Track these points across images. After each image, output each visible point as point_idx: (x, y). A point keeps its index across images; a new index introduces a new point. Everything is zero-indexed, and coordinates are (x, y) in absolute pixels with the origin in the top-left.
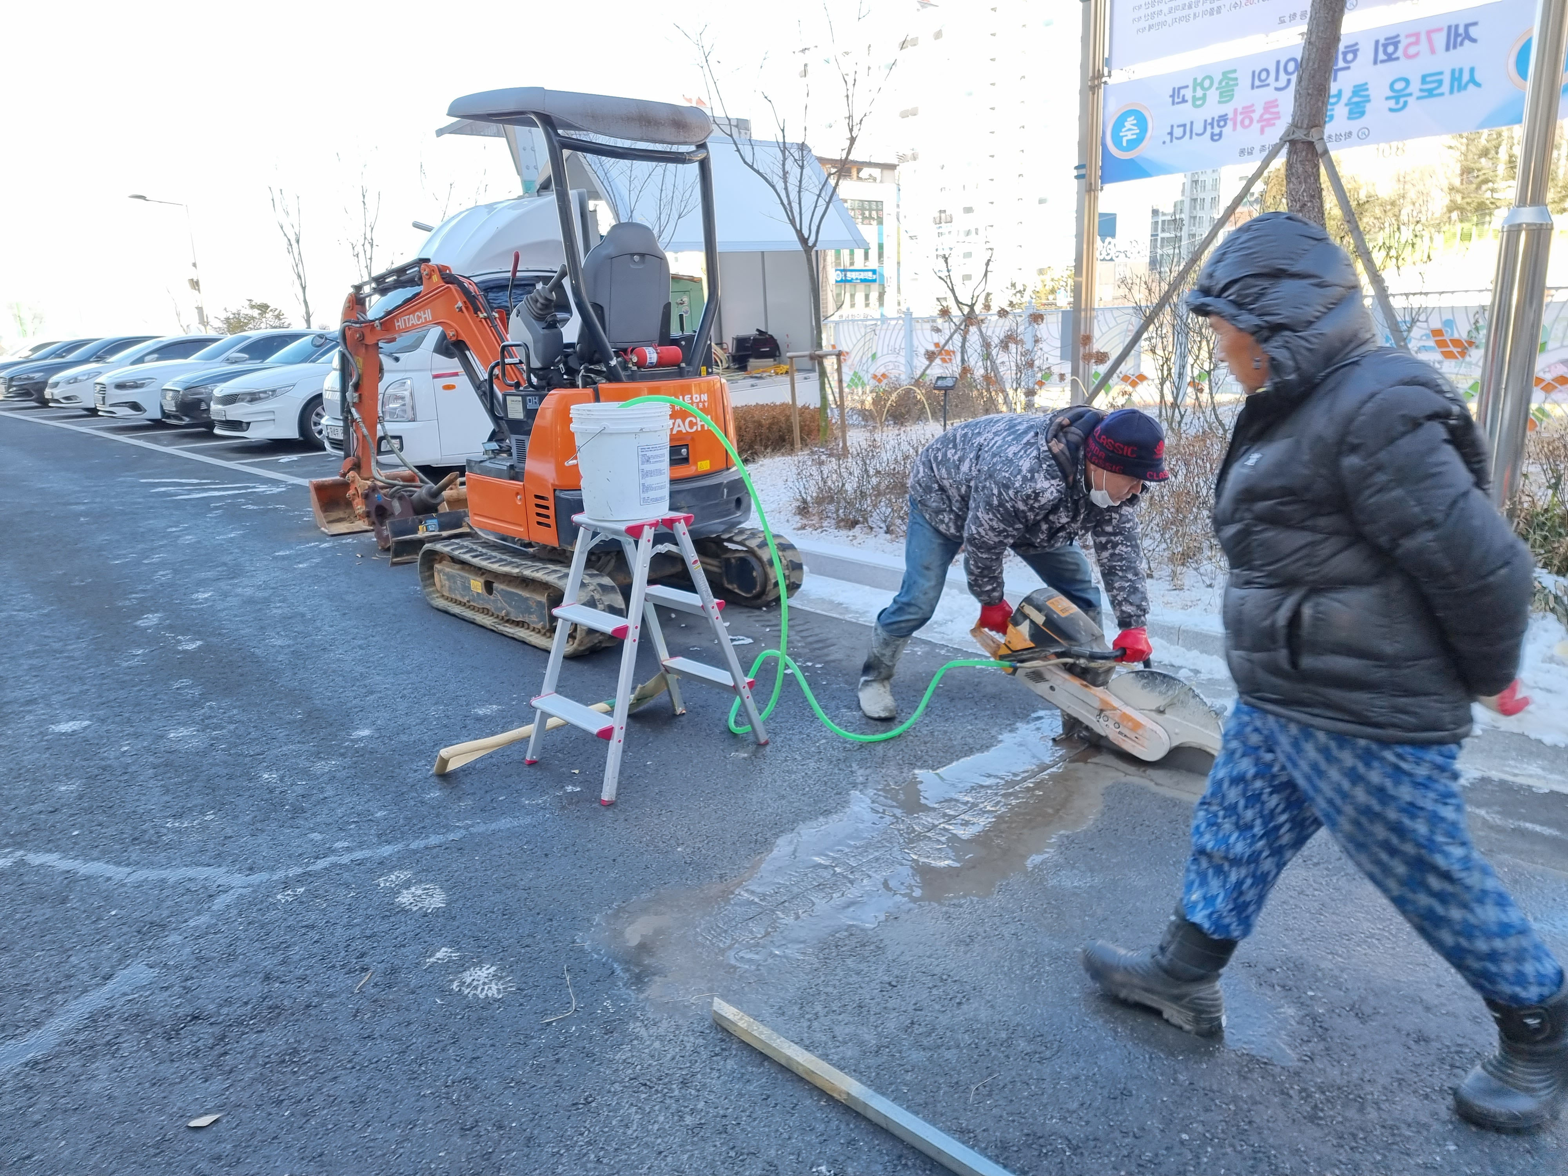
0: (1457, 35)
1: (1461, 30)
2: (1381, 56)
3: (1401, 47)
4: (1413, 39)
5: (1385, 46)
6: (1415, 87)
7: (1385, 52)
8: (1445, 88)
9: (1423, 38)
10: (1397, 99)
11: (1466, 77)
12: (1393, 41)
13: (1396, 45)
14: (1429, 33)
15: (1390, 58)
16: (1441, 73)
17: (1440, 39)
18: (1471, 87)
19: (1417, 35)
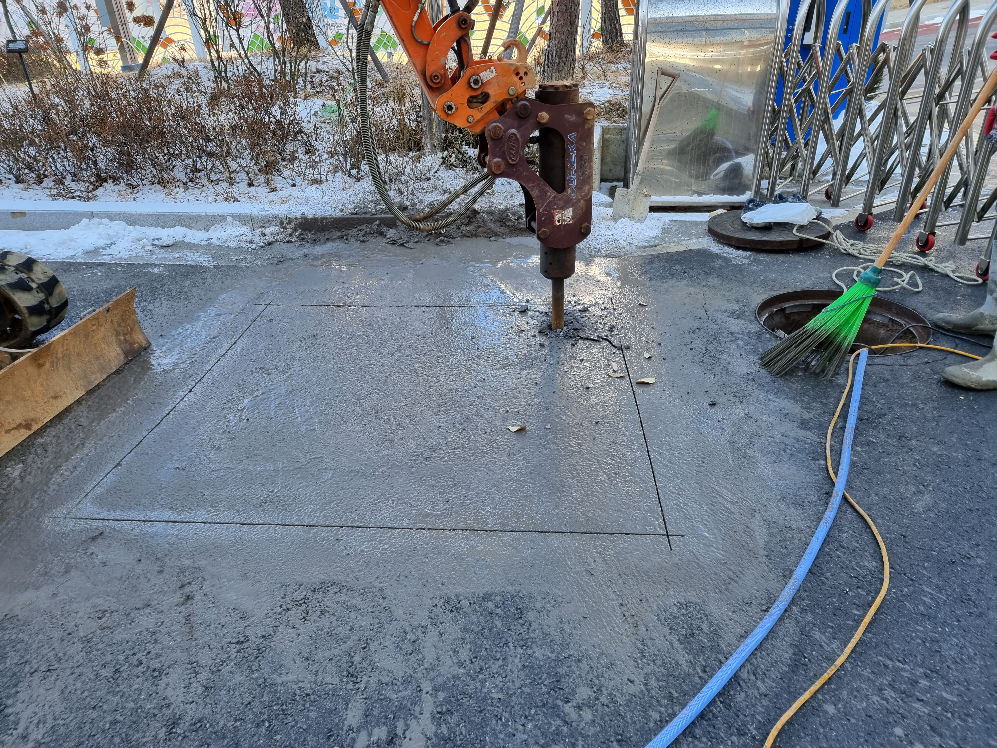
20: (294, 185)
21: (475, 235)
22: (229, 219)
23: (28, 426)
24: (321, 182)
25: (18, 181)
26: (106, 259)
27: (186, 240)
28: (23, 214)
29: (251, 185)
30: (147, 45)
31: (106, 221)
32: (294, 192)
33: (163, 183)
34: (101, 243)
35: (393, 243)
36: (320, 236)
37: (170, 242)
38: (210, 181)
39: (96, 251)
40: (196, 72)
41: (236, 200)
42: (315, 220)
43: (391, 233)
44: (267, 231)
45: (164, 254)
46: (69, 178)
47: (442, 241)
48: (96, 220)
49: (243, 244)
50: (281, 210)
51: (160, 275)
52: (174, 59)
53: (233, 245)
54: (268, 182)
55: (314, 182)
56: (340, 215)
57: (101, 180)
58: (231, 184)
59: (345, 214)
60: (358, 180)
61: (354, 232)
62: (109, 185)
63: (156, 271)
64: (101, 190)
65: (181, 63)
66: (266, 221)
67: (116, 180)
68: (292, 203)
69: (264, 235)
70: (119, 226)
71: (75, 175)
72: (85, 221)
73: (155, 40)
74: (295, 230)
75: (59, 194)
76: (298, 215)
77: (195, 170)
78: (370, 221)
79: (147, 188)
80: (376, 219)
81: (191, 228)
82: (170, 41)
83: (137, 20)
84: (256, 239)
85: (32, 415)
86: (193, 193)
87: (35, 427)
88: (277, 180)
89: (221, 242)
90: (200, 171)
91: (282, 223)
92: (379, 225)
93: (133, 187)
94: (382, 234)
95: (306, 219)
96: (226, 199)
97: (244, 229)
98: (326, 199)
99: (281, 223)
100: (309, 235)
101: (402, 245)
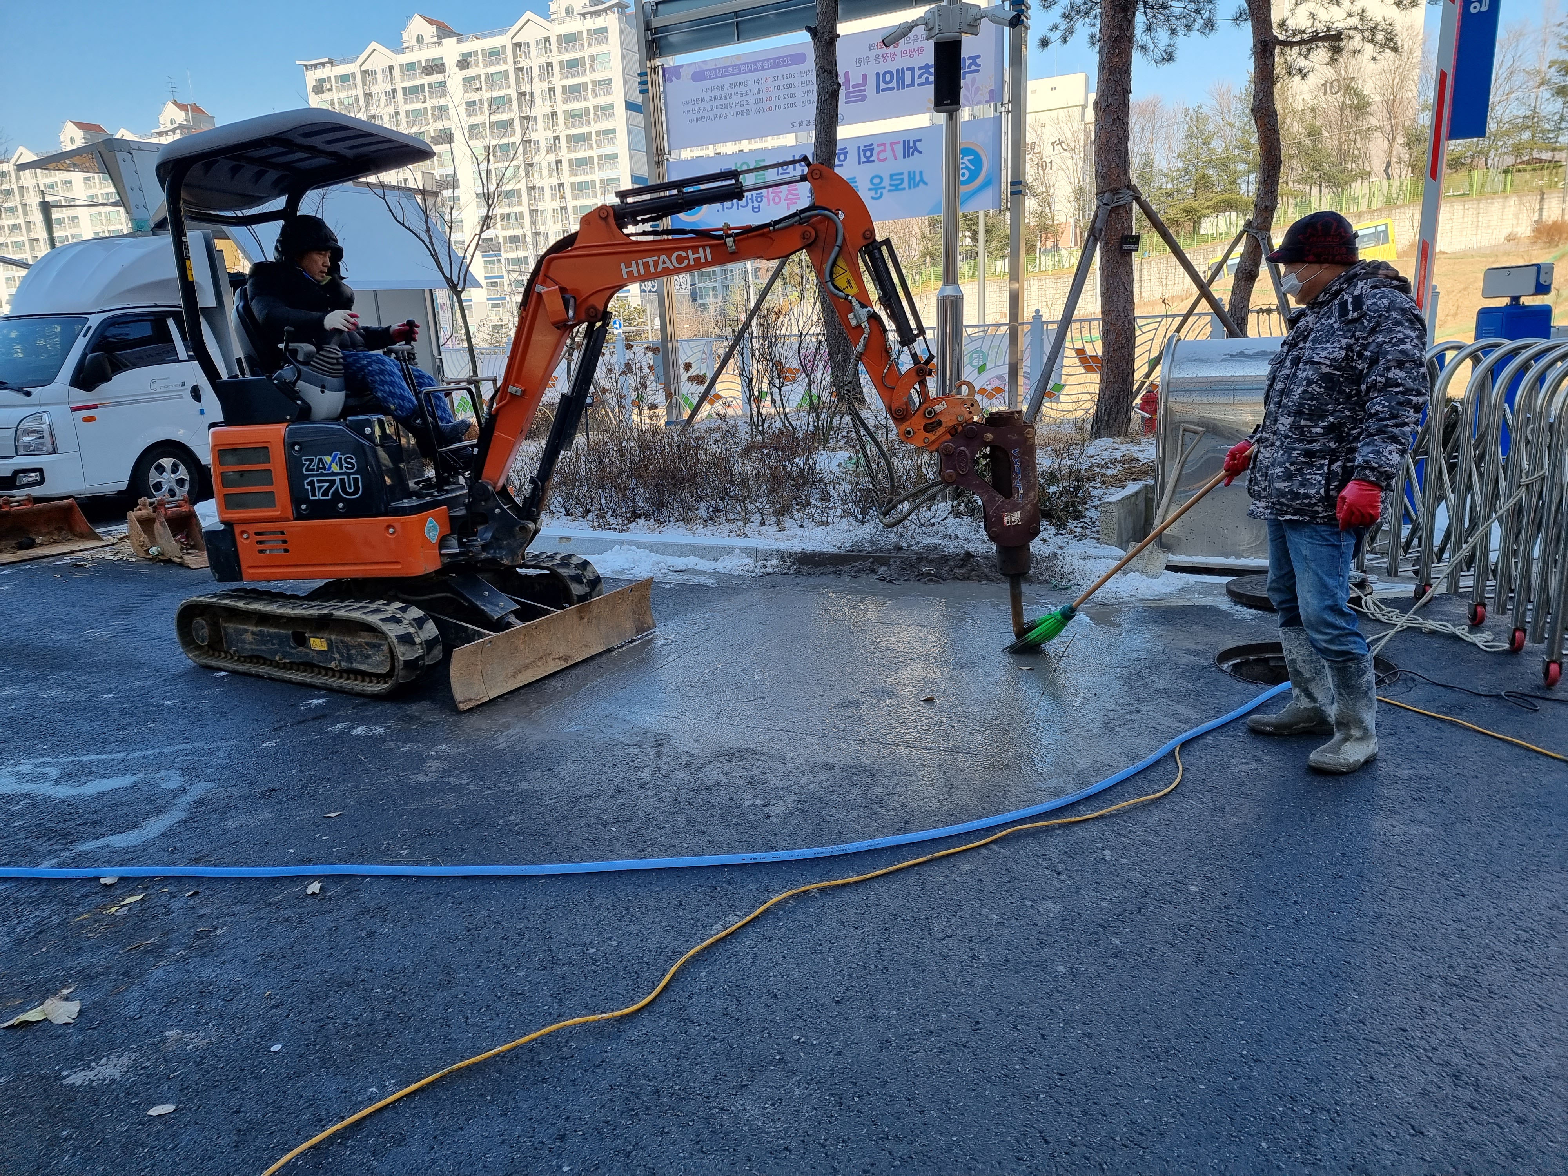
0: (909, 148)
1: (912, 144)
2: (863, 159)
3: (875, 152)
4: (882, 148)
5: (865, 151)
6: (886, 182)
7: (865, 155)
8: (905, 184)
9: (888, 147)
10: (876, 190)
11: (918, 178)
12: (869, 148)
13: (872, 150)
14: (892, 144)
15: (868, 161)
16: (902, 174)
17: (899, 149)
18: (921, 184)
19: (884, 145)
20: (802, 526)
21: (968, 579)
22: (737, 551)
23: (566, 660)
24: (827, 524)
25: (568, 514)
26: (630, 577)
27: (697, 568)
28: (569, 539)
29: (762, 524)
30: (695, 402)
31: (634, 548)
32: (800, 532)
33: (685, 520)
34: (626, 566)
35: (883, 579)
36: (816, 570)
37: (683, 568)
38: (728, 520)
39: (623, 571)
40: (735, 426)
41: (746, 536)
42: (813, 555)
43: (882, 570)
44: (768, 564)
45: (677, 576)
46: (610, 513)
47: (931, 580)
48: (626, 547)
49: (745, 573)
50: (785, 546)
51: (670, 589)
52: (718, 414)
53: (736, 573)
54: (778, 523)
55: (822, 523)
56: (837, 551)
57: (635, 516)
58: (746, 523)
59: (842, 551)
60: (863, 523)
61: (846, 568)
62: (641, 521)
63: (668, 586)
64: (634, 524)
65: (723, 418)
66: (769, 555)
67: (647, 517)
68: (796, 541)
69: (765, 566)
70: (643, 553)
71: (614, 511)
72: (617, 547)
73: (703, 398)
74: (794, 564)
75: (599, 526)
76: (799, 550)
77: (717, 510)
78: (864, 558)
79: (672, 524)
80: (870, 557)
81: (702, 558)
82: (718, 397)
83: (691, 379)
84: (757, 570)
85: (570, 653)
86: (709, 530)
87: (571, 663)
88: (787, 521)
89: (727, 571)
90: (721, 511)
91: (784, 556)
92: (872, 563)
93: (660, 523)
94: (874, 571)
95: (805, 553)
96: (738, 535)
97: (750, 561)
98: (829, 538)
99: (782, 557)
100: (805, 569)
101: (890, 581)
